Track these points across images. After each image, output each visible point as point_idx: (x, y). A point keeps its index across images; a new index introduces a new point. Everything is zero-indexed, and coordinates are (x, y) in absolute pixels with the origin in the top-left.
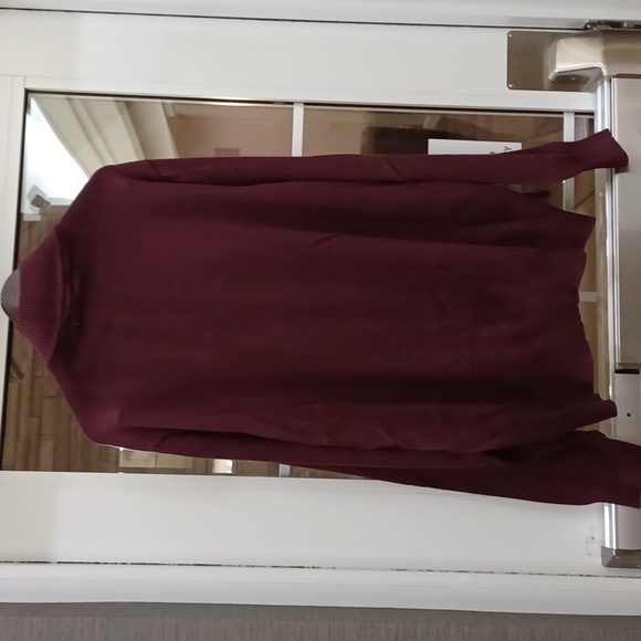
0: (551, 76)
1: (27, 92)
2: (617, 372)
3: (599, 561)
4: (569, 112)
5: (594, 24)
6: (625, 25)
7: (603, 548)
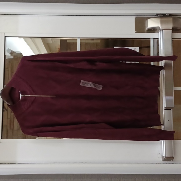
0: (147, 29)
1: (5, 37)
2: (165, 109)
3: (161, 159)
4: (152, 38)
5: (158, 14)
6: (167, 15)
7: (162, 156)
